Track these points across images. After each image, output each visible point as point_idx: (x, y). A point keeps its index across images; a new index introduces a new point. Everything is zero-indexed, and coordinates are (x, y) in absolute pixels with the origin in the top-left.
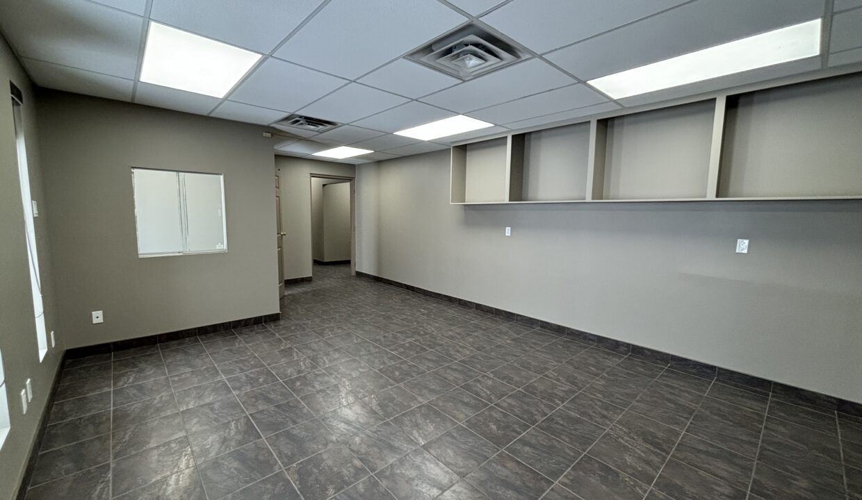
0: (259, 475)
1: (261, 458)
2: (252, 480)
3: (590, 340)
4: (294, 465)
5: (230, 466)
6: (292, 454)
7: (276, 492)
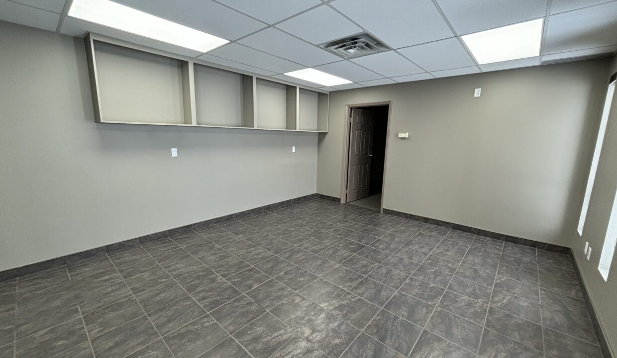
0: (450, 315)
1: (439, 321)
2: (455, 317)
3: (249, 214)
4: (430, 303)
5: (459, 333)
6: (424, 307)
7: (450, 303)
